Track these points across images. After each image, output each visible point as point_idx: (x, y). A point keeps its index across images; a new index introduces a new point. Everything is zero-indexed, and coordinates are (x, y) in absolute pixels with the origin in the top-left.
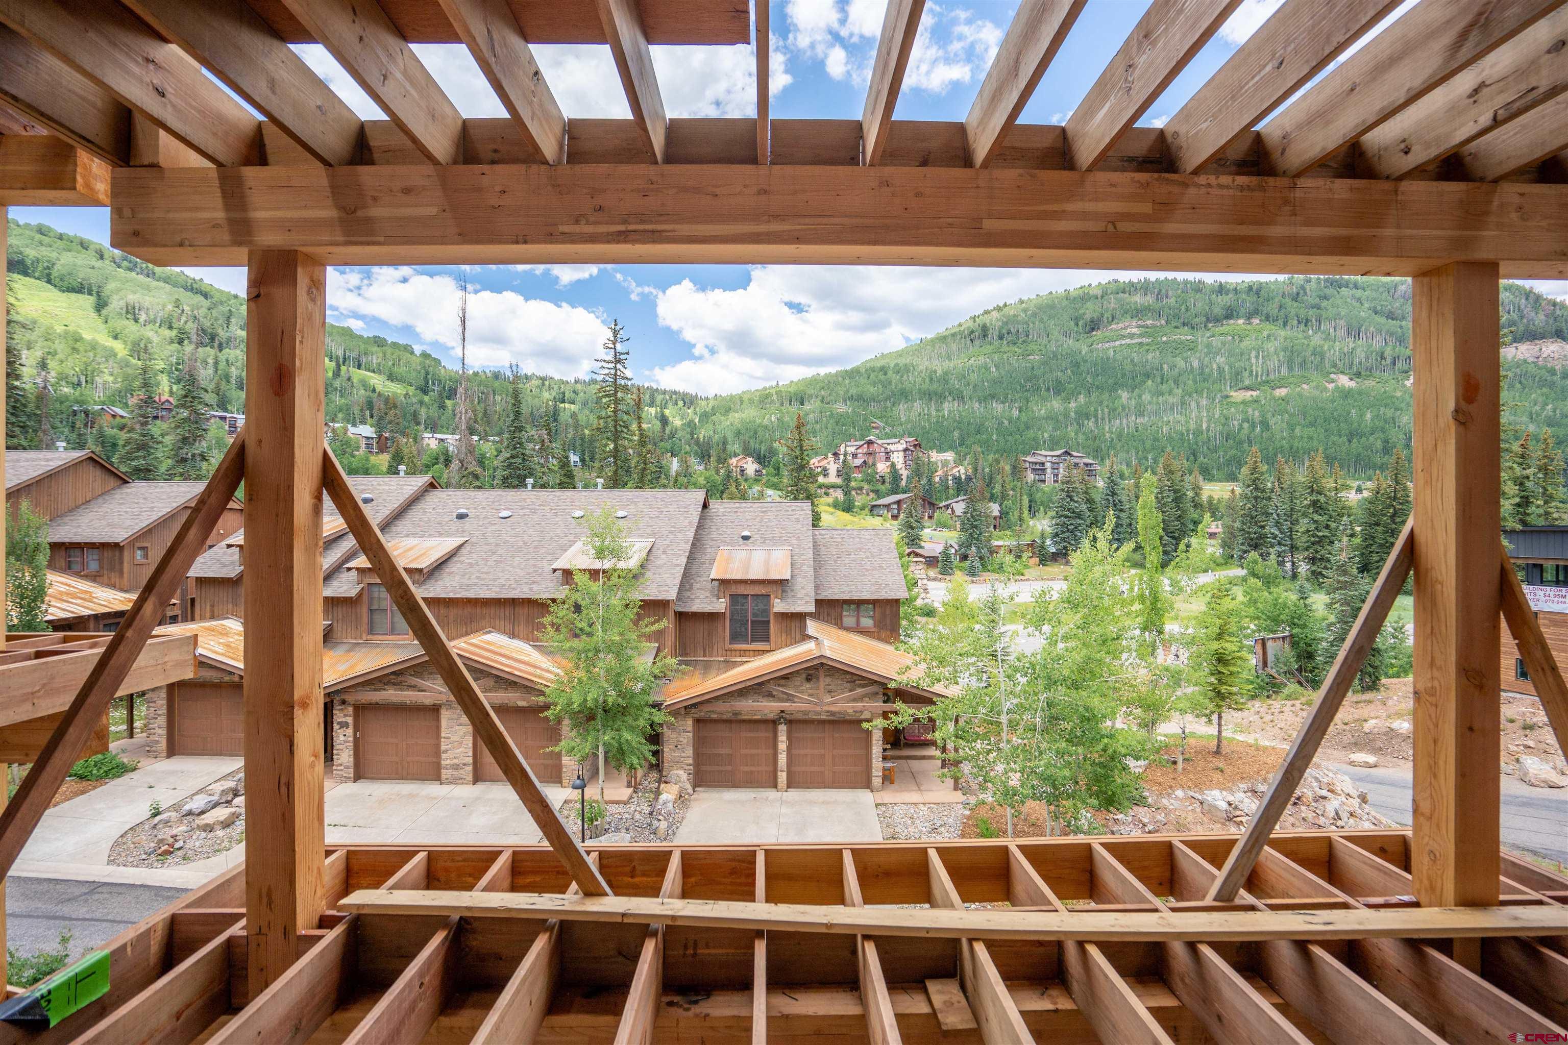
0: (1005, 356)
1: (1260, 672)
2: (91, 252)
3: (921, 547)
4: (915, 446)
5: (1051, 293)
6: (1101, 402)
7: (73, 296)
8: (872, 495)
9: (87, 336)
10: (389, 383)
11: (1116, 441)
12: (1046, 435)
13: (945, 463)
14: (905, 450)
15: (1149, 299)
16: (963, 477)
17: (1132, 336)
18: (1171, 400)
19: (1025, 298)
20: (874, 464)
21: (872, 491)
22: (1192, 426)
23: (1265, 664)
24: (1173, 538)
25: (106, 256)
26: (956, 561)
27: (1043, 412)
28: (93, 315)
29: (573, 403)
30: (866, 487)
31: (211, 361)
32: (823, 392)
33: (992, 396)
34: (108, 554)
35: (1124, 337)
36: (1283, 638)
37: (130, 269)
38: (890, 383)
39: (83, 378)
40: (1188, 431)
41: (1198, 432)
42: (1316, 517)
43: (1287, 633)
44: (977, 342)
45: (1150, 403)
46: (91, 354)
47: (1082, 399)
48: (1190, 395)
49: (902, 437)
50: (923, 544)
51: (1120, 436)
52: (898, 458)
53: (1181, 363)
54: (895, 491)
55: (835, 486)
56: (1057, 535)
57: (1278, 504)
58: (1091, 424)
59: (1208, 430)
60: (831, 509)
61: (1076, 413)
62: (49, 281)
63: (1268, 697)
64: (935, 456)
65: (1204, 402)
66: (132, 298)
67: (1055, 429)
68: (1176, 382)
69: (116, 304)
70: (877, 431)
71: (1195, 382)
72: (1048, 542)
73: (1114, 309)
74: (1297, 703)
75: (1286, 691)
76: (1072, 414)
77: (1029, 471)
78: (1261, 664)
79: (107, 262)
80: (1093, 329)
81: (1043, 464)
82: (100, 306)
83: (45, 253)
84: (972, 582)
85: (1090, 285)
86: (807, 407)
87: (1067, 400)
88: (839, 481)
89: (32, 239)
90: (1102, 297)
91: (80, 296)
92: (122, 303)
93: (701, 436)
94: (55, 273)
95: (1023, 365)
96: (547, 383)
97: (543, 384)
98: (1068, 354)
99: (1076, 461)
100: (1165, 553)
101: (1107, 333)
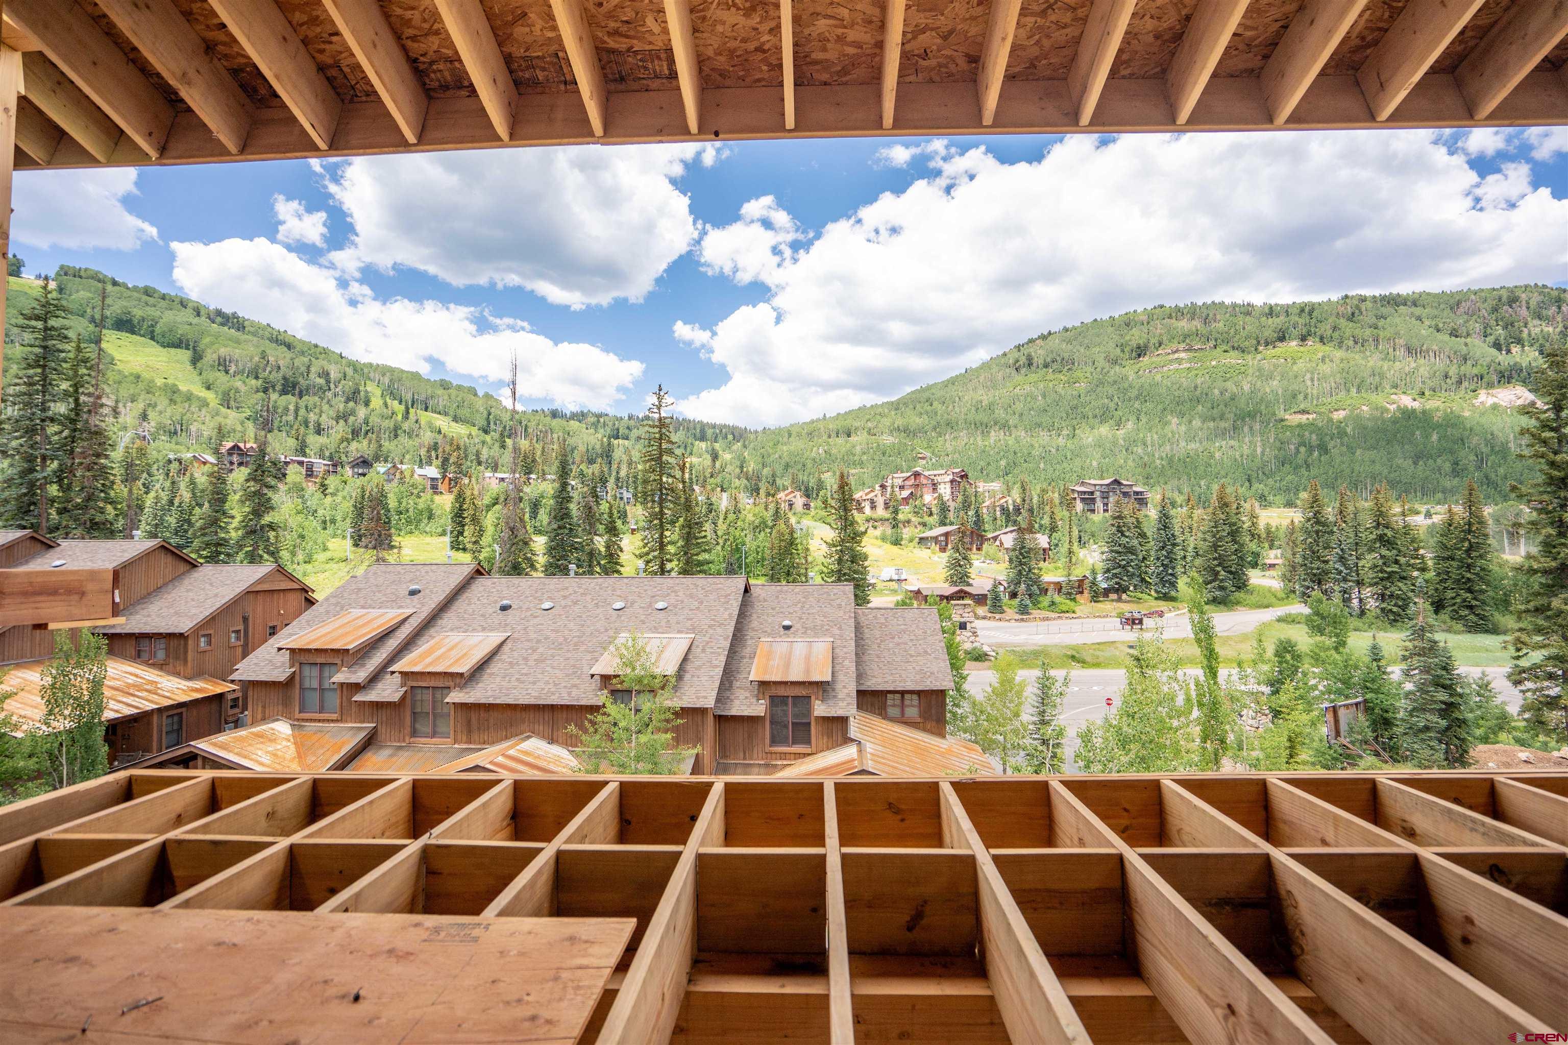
0: (1051, 385)
1: (1333, 741)
2: (189, 311)
3: (969, 585)
4: (962, 477)
5: (1095, 320)
6: (1150, 429)
7: (173, 351)
8: (920, 528)
9: (183, 387)
10: (453, 424)
11: (1167, 468)
12: (1095, 463)
13: (992, 494)
14: (952, 482)
15: (1197, 324)
16: (1011, 508)
17: (1180, 361)
18: (1222, 424)
19: (1069, 326)
20: (921, 496)
21: (920, 523)
22: (1246, 451)
23: (1338, 734)
24: (1231, 572)
25: (202, 313)
26: (1005, 598)
27: (1090, 439)
28: (189, 367)
29: (627, 439)
30: (914, 518)
31: (292, 407)
32: (870, 424)
33: (1039, 425)
34: (174, 643)
35: (1171, 361)
36: (1357, 704)
37: (223, 324)
38: (936, 413)
39: (178, 427)
40: (1241, 456)
41: (1252, 457)
42: (1384, 552)
43: (1360, 699)
44: (1023, 371)
45: (1200, 428)
46: (187, 405)
47: (1130, 425)
48: (1243, 419)
49: (948, 468)
50: (971, 581)
51: (1170, 462)
52: (945, 490)
53: (1232, 388)
54: (943, 523)
55: (882, 519)
56: (1108, 571)
57: (1342, 537)
58: (1141, 451)
59: (1263, 453)
60: (879, 542)
61: (1124, 440)
62: (152, 338)
64: (982, 486)
65: (1257, 427)
66: (223, 351)
67: (1103, 456)
68: (1228, 407)
69: (210, 357)
70: (924, 462)
71: (1247, 406)
72: (1100, 577)
73: (1161, 335)
75: (1362, 763)
76: (1121, 442)
77: (1078, 501)
78: (1333, 734)
79: (203, 318)
80: (1139, 356)
81: (1092, 493)
82: (196, 359)
83: (151, 312)
84: (1022, 620)
85: (1135, 311)
86: (854, 439)
87: (1115, 427)
88: (887, 515)
89: (140, 300)
90: (1148, 322)
91: (179, 351)
92: (215, 356)
93: (750, 469)
94: (158, 330)
95: (1070, 392)
96: (602, 420)
97: (598, 421)
98: (1115, 381)
99: (1125, 490)
100: (1222, 588)
101: (1154, 359)
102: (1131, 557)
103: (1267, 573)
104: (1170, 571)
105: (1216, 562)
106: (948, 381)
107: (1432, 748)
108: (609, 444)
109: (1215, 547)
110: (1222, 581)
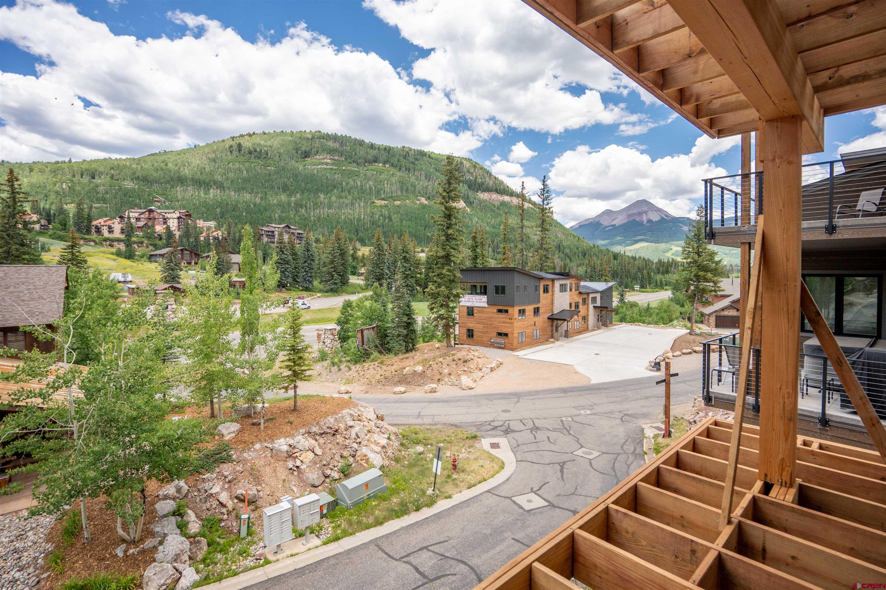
0: (253, 165)
1: (360, 348)
3: (179, 283)
4: (186, 215)
6: (309, 199)
8: (151, 248)
11: (317, 221)
12: (277, 215)
13: (209, 229)
14: (179, 218)
15: (337, 145)
16: (220, 238)
17: (327, 164)
18: (346, 201)
20: (153, 226)
21: (151, 245)
22: (356, 216)
23: (363, 344)
24: (340, 275)
27: (275, 201)
30: (146, 242)
32: (112, 172)
33: (243, 189)
35: (322, 164)
36: (373, 328)
38: (170, 171)
40: (354, 219)
41: (359, 220)
42: (405, 265)
43: (375, 325)
44: (234, 154)
45: (335, 202)
47: (298, 196)
48: (356, 200)
49: (177, 209)
50: (181, 281)
51: (319, 219)
52: (173, 224)
53: (352, 183)
54: (168, 245)
55: (118, 240)
57: (388, 258)
58: (303, 211)
59: (364, 219)
60: (115, 257)
61: (295, 204)
63: (364, 361)
64: (201, 223)
65: (362, 204)
67: (282, 212)
68: (349, 192)
70: (159, 204)
71: (358, 193)
73: (318, 147)
74: (376, 364)
75: (372, 357)
76: (293, 204)
77: (264, 236)
78: (360, 344)
80: (306, 157)
81: (273, 232)
85: (305, 131)
87: (290, 195)
88: (122, 237)
90: (312, 139)
95: (264, 172)
98: (291, 169)
99: (293, 231)
100: (335, 284)
101: (314, 160)
102: (287, 266)
103: (360, 278)
104: (309, 275)
105: (333, 270)
106: (181, 151)
107: (400, 345)
109: (332, 262)
110: (335, 280)
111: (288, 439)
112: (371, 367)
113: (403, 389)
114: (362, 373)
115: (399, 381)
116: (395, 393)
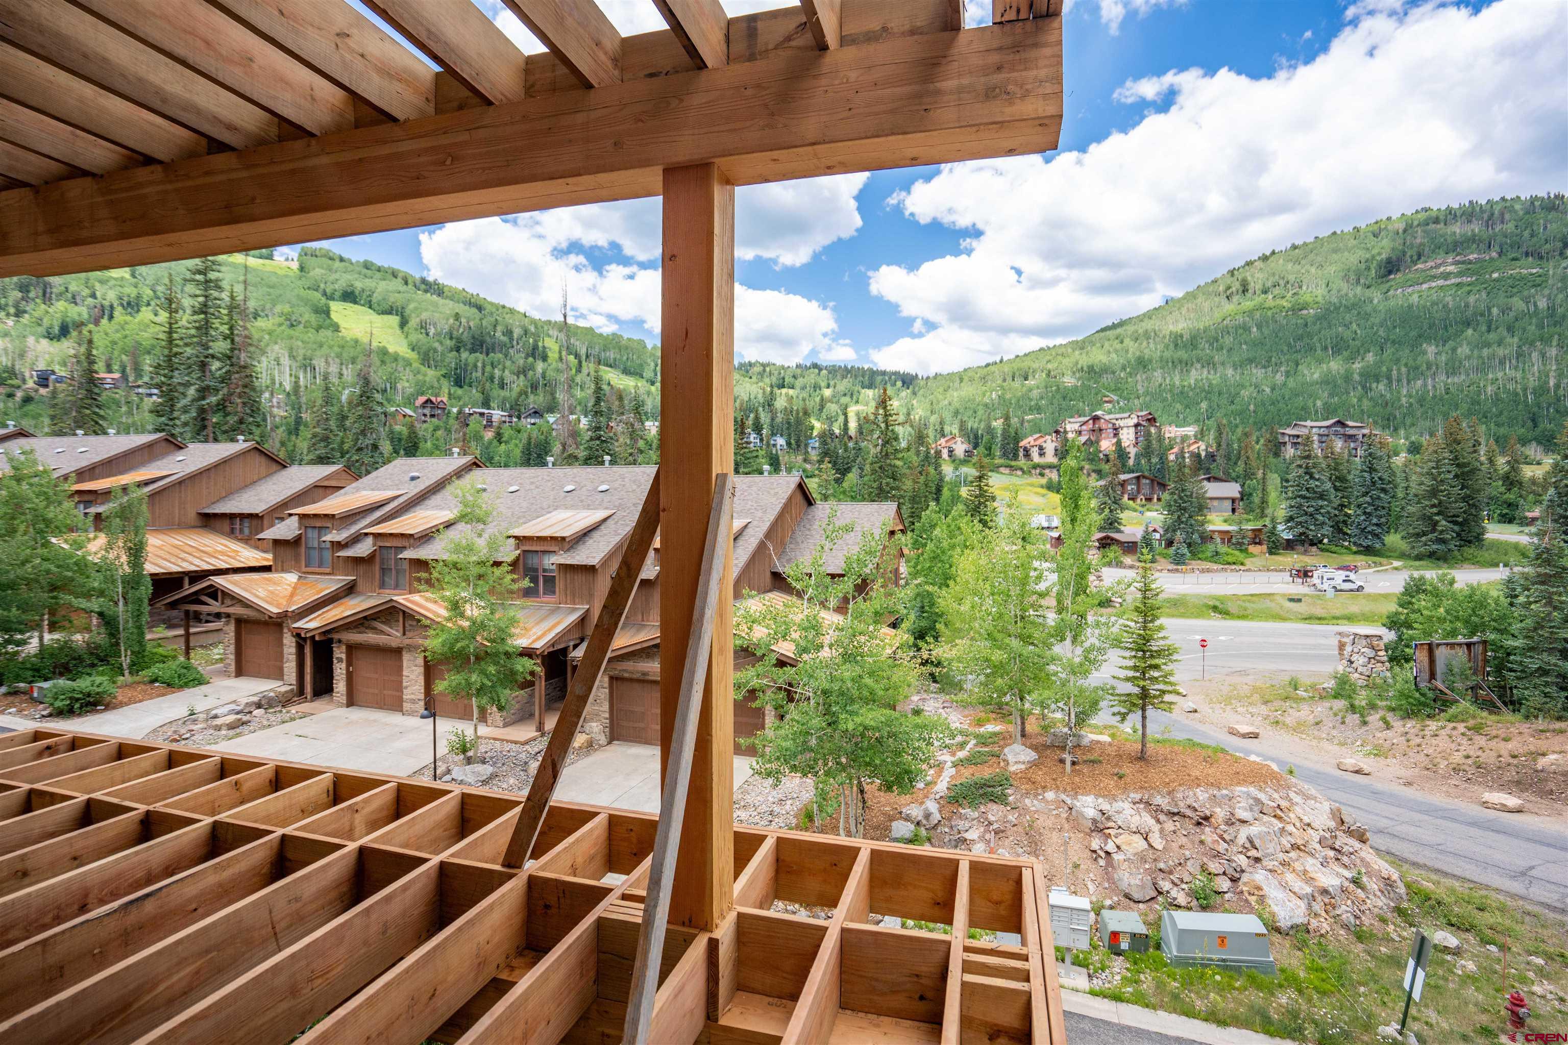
0: (1270, 313)
1: (1422, 685)
2: (399, 280)
3: (1119, 531)
4: (1149, 420)
5: (1334, 233)
6: (1398, 361)
7: (386, 317)
9: (391, 349)
10: (623, 376)
11: (1416, 406)
12: (1319, 403)
13: (1184, 439)
14: (1136, 426)
15: (1476, 227)
16: (1203, 454)
17: (1446, 276)
18: (1501, 352)
19: (1298, 242)
20: (1098, 442)
21: (1094, 471)
22: (1532, 383)
23: (1433, 676)
24: (1455, 523)
25: (410, 281)
26: (1159, 547)
27: (1316, 375)
28: (398, 331)
29: (793, 388)
30: (1087, 467)
31: (480, 364)
32: (1049, 365)
33: (1251, 361)
34: (255, 522)
35: (1434, 278)
36: (1469, 644)
37: (426, 291)
38: (1127, 351)
39: (388, 386)
40: (1525, 390)
41: (1541, 391)
44: (1235, 299)
45: (1468, 358)
46: (394, 365)
47: (1370, 357)
48: (1532, 344)
49: (1131, 411)
50: (1122, 528)
51: (1421, 401)
52: (1128, 437)
53: (1518, 304)
55: (1051, 467)
56: (1290, 519)
58: (1381, 387)
59: (1557, 386)
60: (1044, 491)
61: (1361, 375)
62: (370, 307)
63: (1428, 716)
64: (1171, 431)
65: (1553, 352)
66: (425, 315)
67: (1331, 395)
68: (1510, 329)
69: (413, 322)
70: (1110, 406)
71: (1541, 326)
72: (1280, 527)
73: (1421, 244)
74: (1461, 727)
75: (1452, 710)
76: (1356, 377)
77: (1289, 446)
78: (1426, 676)
79: (410, 286)
80: (1390, 272)
81: (1308, 436)
82: (403, 324)
83: (369, 283)
84: (1177, 570)
85: (1389, 219)
86: (1031, 382)
87: (1352, 359)
88: (1054, 460)
89: (360, 273)
90: (1405, 231)
91: (390, 317)
92: (418, 320)
93: (917, 417)
94: (374, 300)
95: (1294, 321)
96: (768, 369)
97: (764, 371)
98: (1353, 305)
99: (1352, 431)
100: (1443, 541)
101: (1410, 276)
102: (1320, 503)
103: (1527, 529)
104: (1375, 521)
105: (1435, 510)
106: (1144, 315)
108: (772, 393)
109: (1434, 492)
110: (1442, 532)
111: (1100, 800)
112: (1443, 732)
113: (1513, 801)
114: (1418, 740)
115: (1518, 783)
116: (1485, 804)
